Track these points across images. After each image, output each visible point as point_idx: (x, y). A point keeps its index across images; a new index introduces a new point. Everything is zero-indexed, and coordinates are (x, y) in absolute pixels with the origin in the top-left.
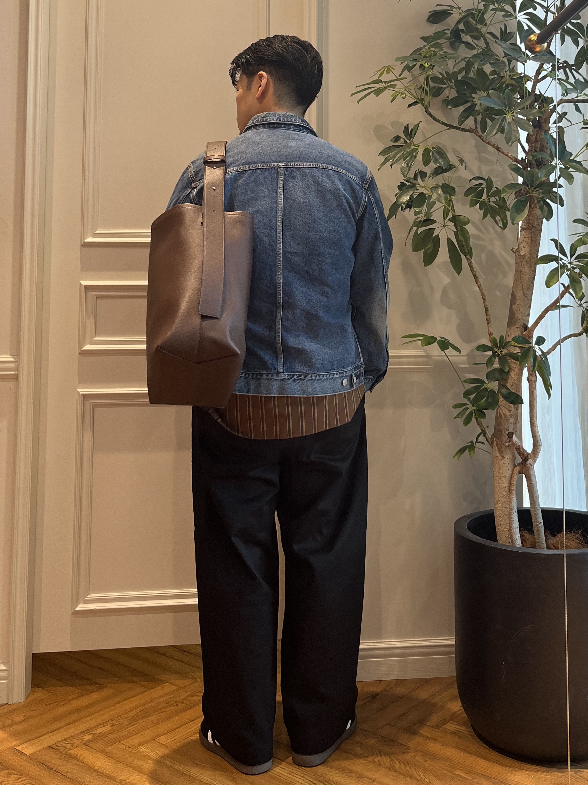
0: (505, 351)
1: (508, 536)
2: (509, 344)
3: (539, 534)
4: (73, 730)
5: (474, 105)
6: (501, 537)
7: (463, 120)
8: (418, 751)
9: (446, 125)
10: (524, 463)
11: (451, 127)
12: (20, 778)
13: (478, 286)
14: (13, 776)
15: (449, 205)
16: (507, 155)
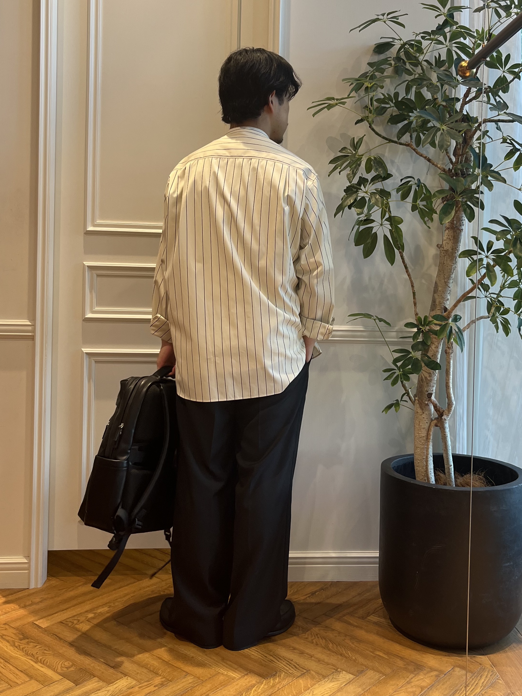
0: (428, 328)
1: (425, 475)
2: (432, 322)
3: (450, 474)
4: (79, 609)
5: (411, 123)
6: (419, 475)
7: (400, 136)
8: (347, 635)
9: (386, 139)
10: (439, 418)
11: (391, 141)
12: (37, 646)
13: (408, 275)
14: (32, 643)
15: (386, 208)
16: (436, 166)
